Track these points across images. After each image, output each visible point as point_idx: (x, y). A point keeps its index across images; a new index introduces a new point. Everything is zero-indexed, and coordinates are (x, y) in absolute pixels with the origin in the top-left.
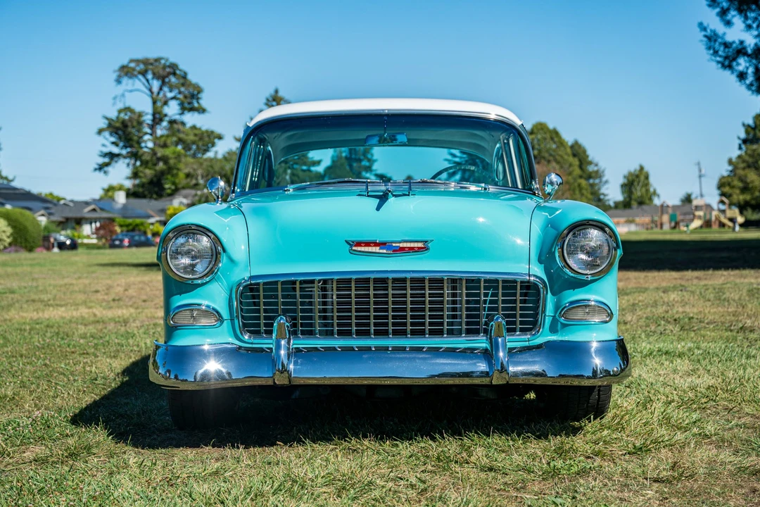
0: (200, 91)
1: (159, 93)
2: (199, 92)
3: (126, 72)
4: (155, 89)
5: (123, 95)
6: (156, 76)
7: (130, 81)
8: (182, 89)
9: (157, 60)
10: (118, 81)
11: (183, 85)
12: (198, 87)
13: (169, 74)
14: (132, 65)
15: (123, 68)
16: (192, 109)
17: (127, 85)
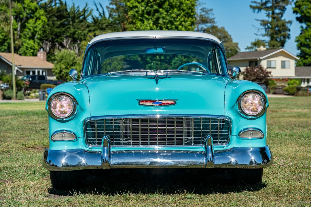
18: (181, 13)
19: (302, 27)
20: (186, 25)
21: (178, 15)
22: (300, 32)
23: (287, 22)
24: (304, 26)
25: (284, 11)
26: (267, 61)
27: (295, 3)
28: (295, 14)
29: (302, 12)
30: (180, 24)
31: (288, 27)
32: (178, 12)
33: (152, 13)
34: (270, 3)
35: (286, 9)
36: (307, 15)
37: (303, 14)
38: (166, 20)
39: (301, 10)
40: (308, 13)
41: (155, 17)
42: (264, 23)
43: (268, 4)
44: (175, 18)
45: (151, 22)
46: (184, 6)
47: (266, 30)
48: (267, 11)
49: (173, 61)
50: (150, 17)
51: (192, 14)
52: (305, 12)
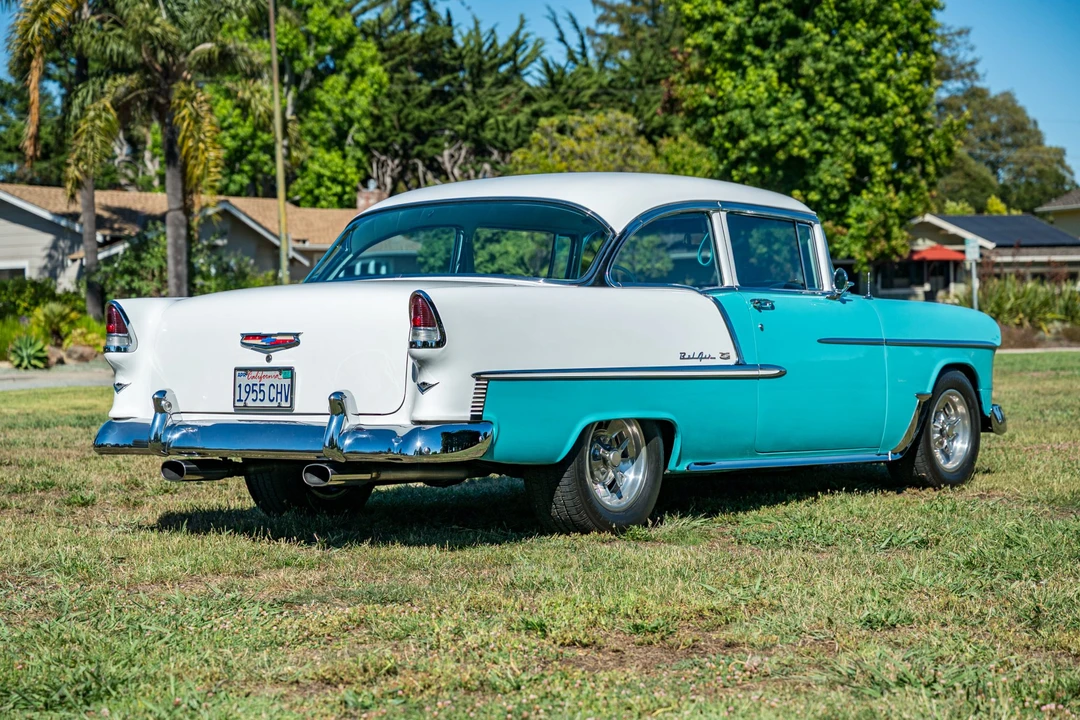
18: (884, 35)
20: (901, 78)
21: (871, 45)
30: (880, 78)
32: (872, 34)
33: (773, 38)
38: (828, 62)
41: (786, 51)
44: (859, 53)
45: (770, 72)
46: (895, 11)
49: (854, 210)
50: (766, 55)
51: (925, 38)
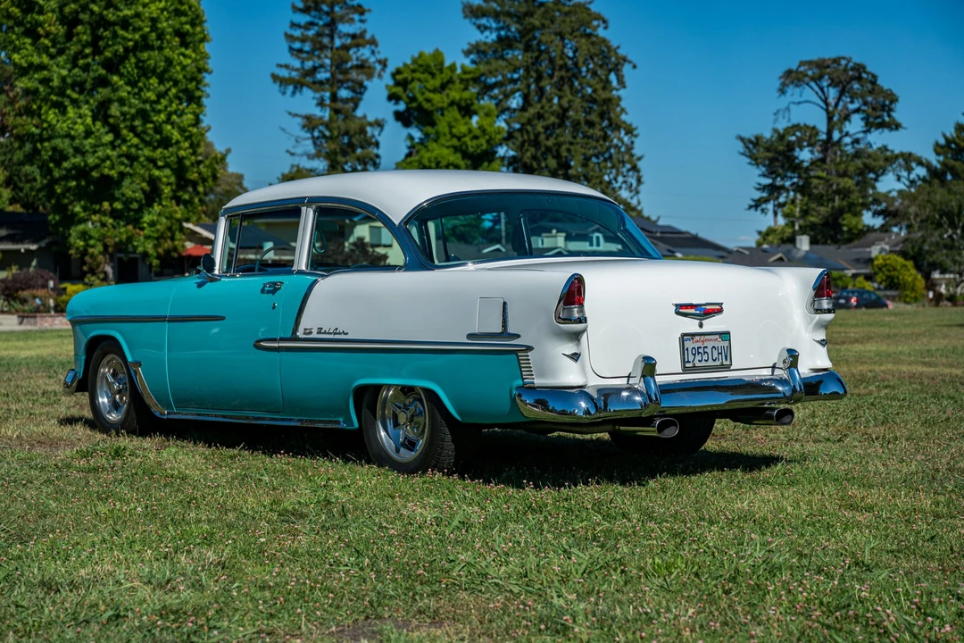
0: (894, 99)
1: (837, 105)
2: (891, 102)
3: (792, 78)
4: (832, 101)
5: (788, 109)
6: (833, 84)
7: (798, 90)
8: (870, 99)
9: (836, 61)
10: (782, 91)
11: (871, 92)
12: (892, 94)
13: (852, 79)
14: (802, 69)
15: (789, 73)
16: (882, 125)
17: (792, 95)
18: (169, 89)
19: (411, 138)
20: (182, 122)
21: (160, 96)
22: (406, 151)
23: (371, 124)
24: (417, 134)
25: (361, 93)
26: (371, 227)
27: (393, 75)
28: (393, 102)
29: (413, 99)
30: (168, 121)
31: (373, 136)
32: (162, 88)
33: (88, 86)
34: (327, 71)
35: (365, 88)
36: (426, 106)
37: (414, 105)
38: (130, 107)
39: (408, 92)
40: (428, 100)
41: (98, 97)
42: (310, 123)
43: (320, 72)
44: (153, 102)
45: (85, 110)
46: (177, 72)
47: (315, 144)
48: (316, 91)
49: (147, 218)
50: (82, 98)
51: (198, 94)
52: (420, 98)
